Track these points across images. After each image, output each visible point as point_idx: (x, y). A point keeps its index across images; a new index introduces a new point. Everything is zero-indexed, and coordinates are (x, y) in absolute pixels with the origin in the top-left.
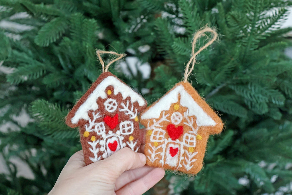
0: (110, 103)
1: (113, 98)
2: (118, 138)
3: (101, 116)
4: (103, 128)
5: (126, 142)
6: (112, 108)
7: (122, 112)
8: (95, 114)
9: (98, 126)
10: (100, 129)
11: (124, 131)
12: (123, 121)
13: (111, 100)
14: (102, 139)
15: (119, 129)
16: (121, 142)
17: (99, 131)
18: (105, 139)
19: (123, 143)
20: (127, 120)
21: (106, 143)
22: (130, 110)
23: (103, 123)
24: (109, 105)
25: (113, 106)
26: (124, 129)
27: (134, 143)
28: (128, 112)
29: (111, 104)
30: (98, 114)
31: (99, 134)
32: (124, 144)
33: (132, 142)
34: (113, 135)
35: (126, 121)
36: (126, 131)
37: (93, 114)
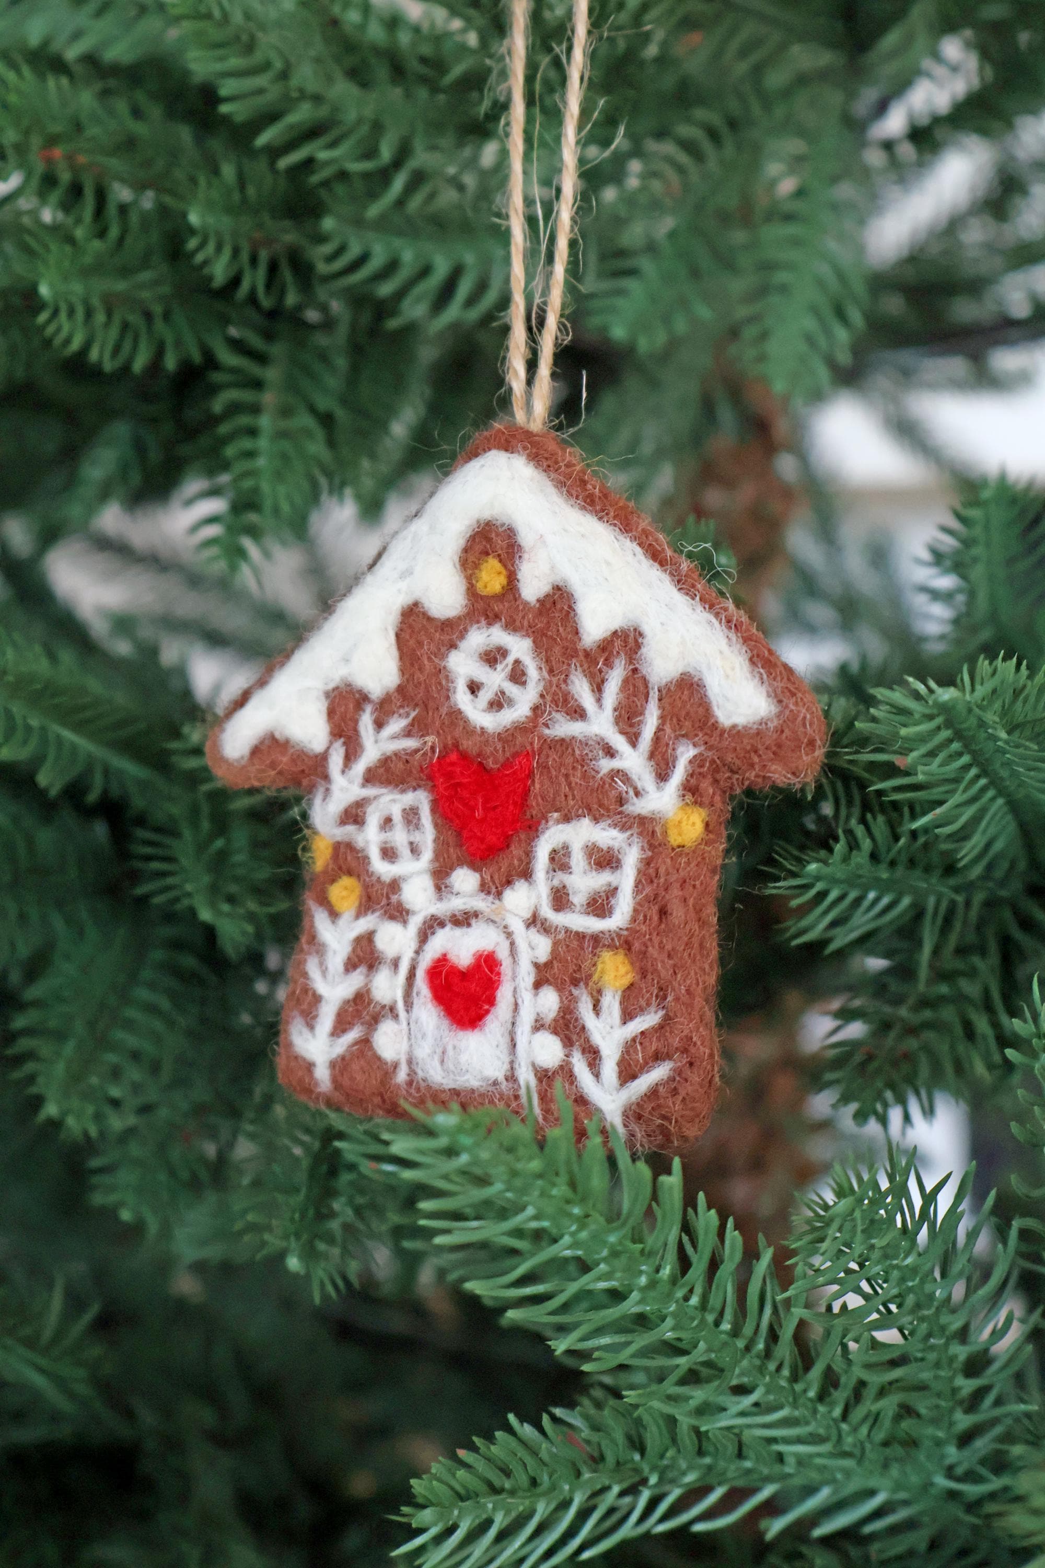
0: (492, 657)
1: (512, 626)
2: (509, 935)
3: (411, 743)
4: (417, 837)
5: (560, 989)
6: (498, 703)
7: (564, 744)
8: (379, 725)
9: (386, 813)
10: (399, 837)
11: (560, 899)
12: (567, 819)
13: (498, 636)
14: (399, 913)
15: (527, 874)
16: (527, 976)
17: (389, 853)
18: (415, 922)
19: (537, 985)
20: (596, 820)
21: (417, 952)
22: (633, 740)
23: (421, 799)
24: (481, 673)
25: (512, 690)
26: (561, 877)
27: (627, 1016)
28: (610, 752)
29: (499, 667)
30: (396, 725)
31: (381, 868)
32: (549, 1001)
33: (611, 1002)
34: (481, 903)
35: (586, 822)
36: (579, 899)
37: (366, 721)
